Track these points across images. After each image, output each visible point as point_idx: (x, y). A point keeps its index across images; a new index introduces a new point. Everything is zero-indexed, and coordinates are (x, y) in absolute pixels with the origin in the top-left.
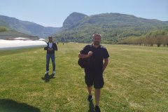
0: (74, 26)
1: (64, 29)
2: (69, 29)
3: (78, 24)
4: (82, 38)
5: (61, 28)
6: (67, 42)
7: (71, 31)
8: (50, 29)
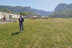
0: (60, 10)
1: (55, 12)
2: (57, 12)
3: (62, 9)
4: (63, 15)
5: (53, 12)
6: (56, 18)
7: (58, 13)
8: (49, 12)
